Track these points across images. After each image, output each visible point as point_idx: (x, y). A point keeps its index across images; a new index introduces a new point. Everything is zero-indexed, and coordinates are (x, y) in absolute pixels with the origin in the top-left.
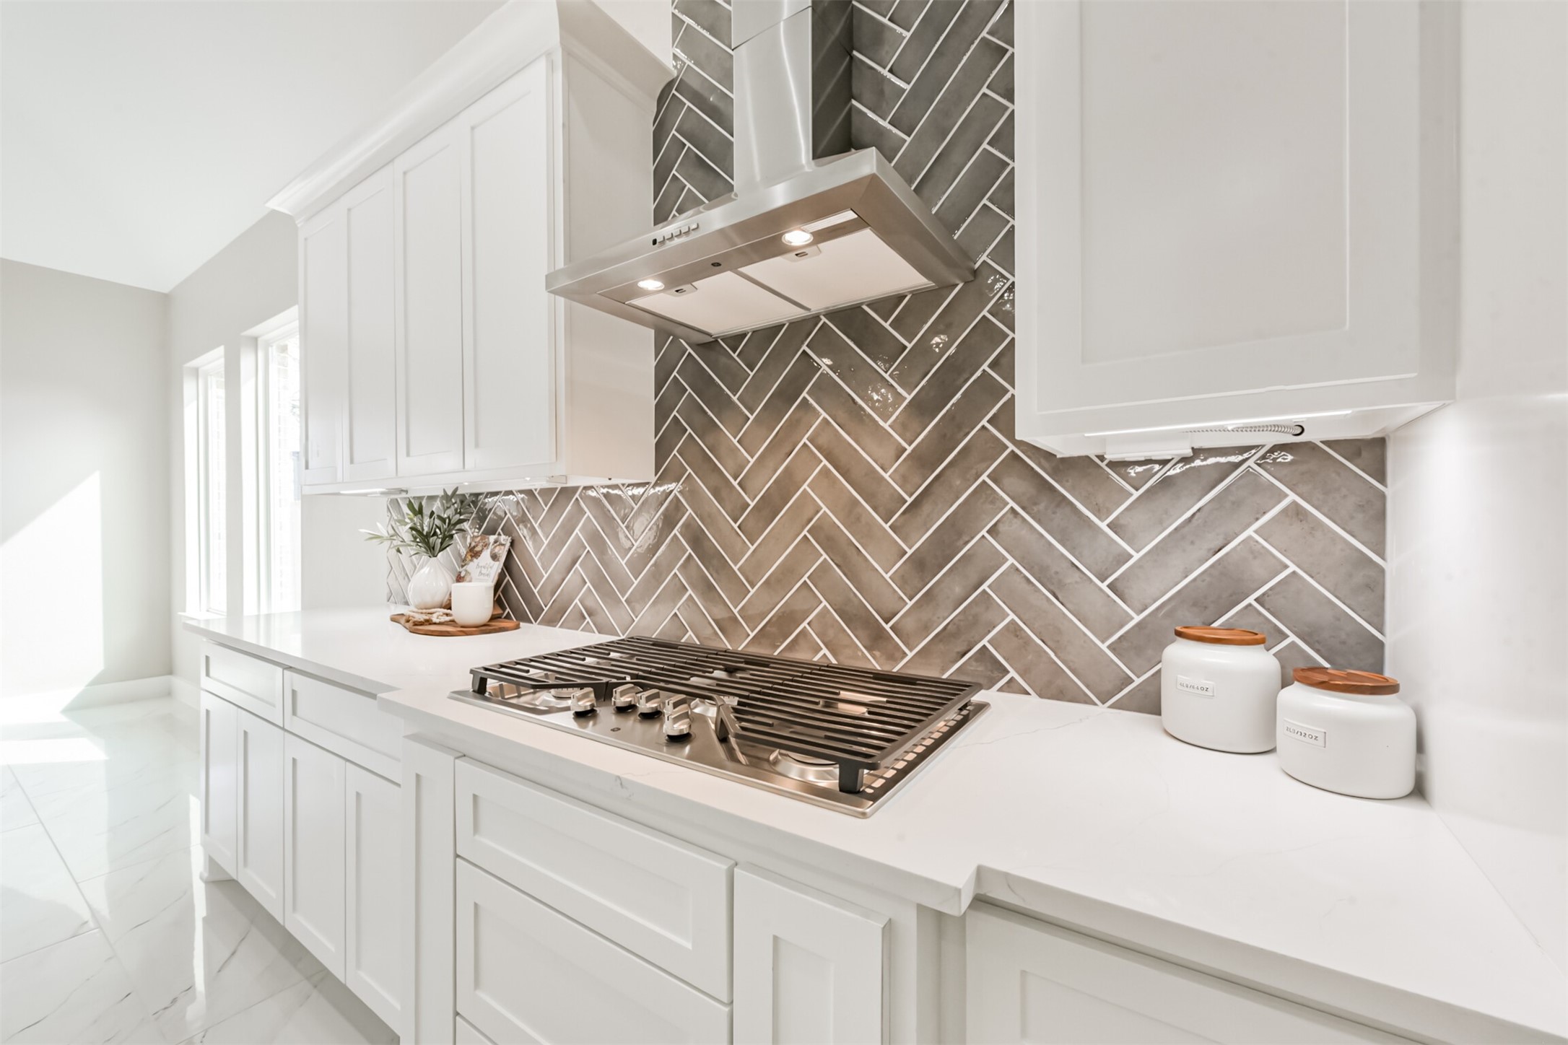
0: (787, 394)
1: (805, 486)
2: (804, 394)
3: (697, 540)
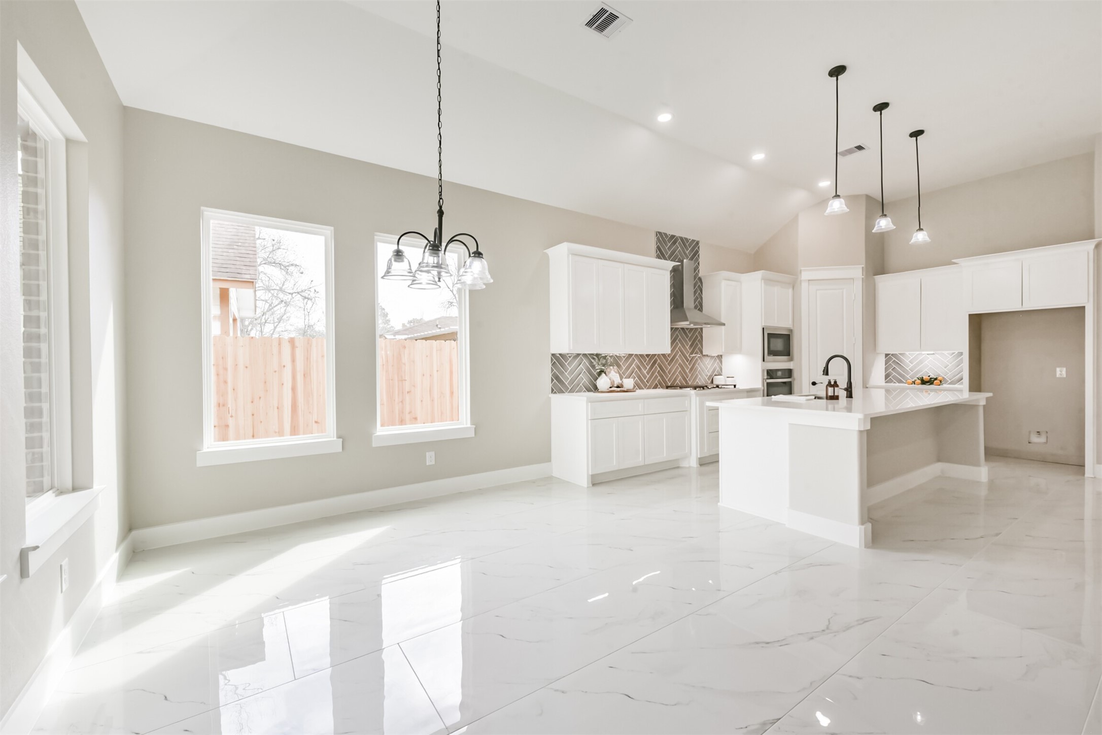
0: (675, 340)
1: (677, 356)
2: (677, 341)
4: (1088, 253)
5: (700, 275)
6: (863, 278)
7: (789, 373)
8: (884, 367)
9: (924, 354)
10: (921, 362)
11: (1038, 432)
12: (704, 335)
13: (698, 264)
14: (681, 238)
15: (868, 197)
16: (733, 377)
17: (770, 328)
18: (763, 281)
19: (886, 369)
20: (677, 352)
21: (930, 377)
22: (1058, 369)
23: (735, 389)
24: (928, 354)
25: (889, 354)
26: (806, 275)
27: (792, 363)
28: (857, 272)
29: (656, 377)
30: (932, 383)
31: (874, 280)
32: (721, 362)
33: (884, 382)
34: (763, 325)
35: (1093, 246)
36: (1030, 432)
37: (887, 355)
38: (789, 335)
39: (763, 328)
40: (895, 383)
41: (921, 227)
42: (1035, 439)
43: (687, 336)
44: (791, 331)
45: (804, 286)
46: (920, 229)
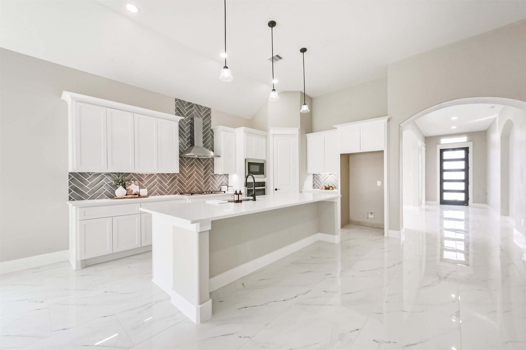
0: (192, 165)
1: (194, 175)
2: (194, 165)
3: (179, 181)
4: (385, 123)
5: (211, 128)
6: (299, 135)
7: (263, 184)
8: (312, 180)
9: (328, 174)
10: (327, 178)
11: (371, 213)
12: (214, 163)
13: (210, 121)
14: (197, 105)
15: (301, 92)
16: (232, 187)
17: (248, 159)
18: (245, 133)
19: (313, 182)
20: (194, 172)
21: (329, 186)
22: (378, 182)
23: (225, 194)
24: (329, 174)
25: (314, 174)
26: (272, 131)
27: (266, 178)
28: (296, 131)
29: (176, 187)
30: (329, 189)
31: (306, 136)
32: (228, 178)
33: (312, 188)
34: (245, 157)
35: (387, 120)
36: (368, 213)
37: (313, 174)
38: (263, 164)
39: (245, 159)
40: (316, 188)
41: (305, 103)
42: (371, 216)
43: (202, 163)
44: (265, 161)
45: (271, 137)
46: (305, 104)
